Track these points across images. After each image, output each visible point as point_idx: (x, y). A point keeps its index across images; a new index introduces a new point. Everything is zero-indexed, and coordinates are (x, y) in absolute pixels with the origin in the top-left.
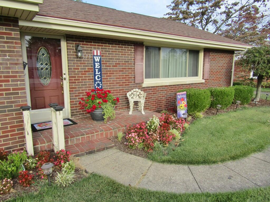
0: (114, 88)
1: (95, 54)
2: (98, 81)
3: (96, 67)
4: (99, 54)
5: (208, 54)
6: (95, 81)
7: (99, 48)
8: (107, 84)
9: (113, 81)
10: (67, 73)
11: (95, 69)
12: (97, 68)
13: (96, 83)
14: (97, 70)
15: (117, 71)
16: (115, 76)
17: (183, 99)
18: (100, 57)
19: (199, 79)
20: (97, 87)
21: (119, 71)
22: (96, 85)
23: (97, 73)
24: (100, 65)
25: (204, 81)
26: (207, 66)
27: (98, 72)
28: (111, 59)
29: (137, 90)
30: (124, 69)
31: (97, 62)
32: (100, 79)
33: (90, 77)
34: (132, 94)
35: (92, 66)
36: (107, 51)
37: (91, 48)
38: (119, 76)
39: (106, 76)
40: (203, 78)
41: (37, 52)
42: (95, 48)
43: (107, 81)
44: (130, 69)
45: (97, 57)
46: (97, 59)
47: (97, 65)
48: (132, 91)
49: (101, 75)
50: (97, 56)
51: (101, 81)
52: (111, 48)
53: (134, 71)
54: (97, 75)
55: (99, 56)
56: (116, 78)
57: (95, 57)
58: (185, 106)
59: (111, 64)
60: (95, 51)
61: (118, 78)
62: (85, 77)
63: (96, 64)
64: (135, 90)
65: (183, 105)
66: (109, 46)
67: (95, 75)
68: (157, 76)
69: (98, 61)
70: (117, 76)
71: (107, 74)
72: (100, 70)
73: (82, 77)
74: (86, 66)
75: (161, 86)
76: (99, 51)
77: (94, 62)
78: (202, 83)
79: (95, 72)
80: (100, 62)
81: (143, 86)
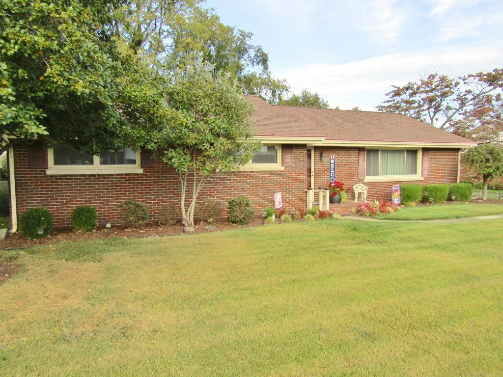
1: (331, 158)
5: (426, 153)
6: (331, 177)
7: (334, 154)
8: (338, 179)
10: (314, 171)
11: (331, 168)
15: (345, 170)
17: (397, 190)
19: (418, 177)
21: (347, 170)
22: (331, 180)
24: (334, 166)
25: (423, 179)
26: (427, 164)
28: (342, 161)
29: (360, 184)
30: (350, 168)
32: (334, 175)
33: (327, 174)
35: (329, 166)
36: (339, 156)
37: (329, 154)
38: (347, 173)
39: (338, 174)
40: (422, 176)
42: (331, 154)
43: (338, 177)
44: (355, 168)
46: (332, 162)
47: (332, 165)
48: (357, 185)
49: (334, 172)
51: (334, 177)
52: (341, 153)
53: (358, 170)
55: (334, 159)
56: (345, 175)
57: (331, 160)
58: (399, 195)
59: (341, 164)
60: (331, 156)
62: (324, 174)
64: (358, 184)
65: (397, 195)
67: (331, 173)
68: (376, 174)
70: (345, 173)
71: (339, 172)
72: (334, 169)
73: (322, 174)
74: (325, 167)
75: (380, 182)
76: (334, 156)
77: (331, 163)
78: (421, 181)
79: (331, 171)
80: (334, 163)
81: (365, 181)
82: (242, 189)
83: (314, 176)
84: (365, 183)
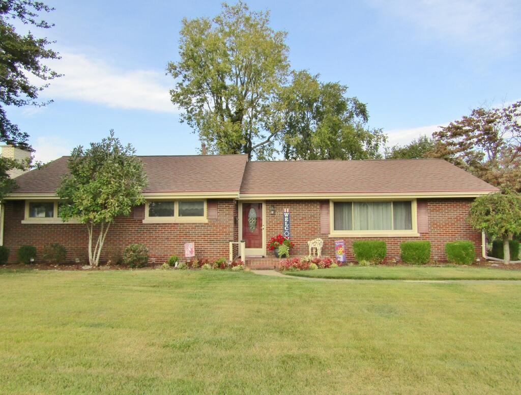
1: (285, 211)
3: (286, 221)
4: (288, 211)
5: (423, 205)
6: (285, 230)
7: (288, 207)
9: (299, 231)
10: (265, 225)
11: (284, 222)
14: (286, 223)
17: (341, 246)
18: (288, 214)
20: (285, 235)
22: (285, 233)
23: (286, 225)
24: (289, 219)
26: (424, 217)
28: (298, 214)
30: (310, 221)
31: (286, 217)
32: (288, 229)
33: (280, 227)
35: (282, 220)
36: (295, 209)
37: (282, 207)
38: (305, 227)
39: (294, 227)
40: (418, 232)
41: (249, 212)
42: (285, 207)
43: (294, 231)
44: (316, 222)
46: (286, 215)
47: (286, 219)
48: (315, 240)
49: (289, 226)
51: (289, 231)
52: (297, 206)
53: (320, 223)
59: (298, 218)
60: (285, 210)
61: (304, 229)
62: (277, 227)
64: (318, 239)
67: (284, 226)
68: (350, 228)
70: (303, 227)
71: (295, 225)
72: (288, 223)
73: (275, 227)
74: (278, 220)
76: (288, 210)
77: (284, 217)
78: (418, 237)
79: (284, 224)
80: (289, 217)
81: (330, 236)
82: (167, 239)
83: (265, 228)
84: (330, 238)
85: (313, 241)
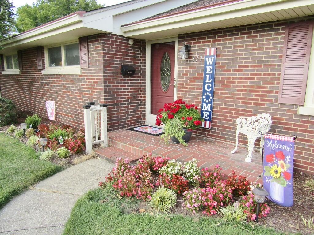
0: (233, 106)
1: (208, 54)
2: (207, 91)
3: (207, 72)
4: (212, 54)
6: (204, 91)
7: (215, 45)
8: (222, 97)
9: (232, 94)
10: (177, 79)
11: (206, 74)
12: (208, 74)
13: (205, 94)
14: (208, 76)
15: (241, 78)
16: (237, 86)
17: (282, 155)
18: (213, 58)
20: (205, 100)
21: (245, 79)
22: (204, 97)
23: (207, 81)
24: (213, 69)
27: (209, 80)
28: (233, 59)
30: (256, 75)
31: (209, 65)
32: (210, 89)
33: (199, 85)
34: (257, 121)
35: (202, 71)
36: (227, 48)
37: (204, 46)
38: (244, 87)
39: (222, 86)
42: (208, 46)
43: (222, 93)
44: (269, 75)
45: (210, 58)
46: (209, 61)
47: (209, 70)
48: (259, 116)
49: (212, 83)
50: (210, 56)
51: (211, 92)
53: (279, 79)
54: (208, 83)
55: (213, 56)
56: (238, 91)
57: (207, 58)
59: (231, 67)
60: (208, 50)
61: (242, 91)
62: (194, 85)
63: (208, 67)
65: (280, 170)
66: (231, 39)
67: (205, 83)
69: (211, 64)
70: (240, 87)
71: (224, 82)
72: (212, 77)
73: (190, 85)
74: (196, 71)
76: (213, 50)
77: (206, 65)
79: (205, 79)
80: (215, 63)
81: (301, 111)
83: (177, 85)
84: (302, 116)
85: (254, 118)
